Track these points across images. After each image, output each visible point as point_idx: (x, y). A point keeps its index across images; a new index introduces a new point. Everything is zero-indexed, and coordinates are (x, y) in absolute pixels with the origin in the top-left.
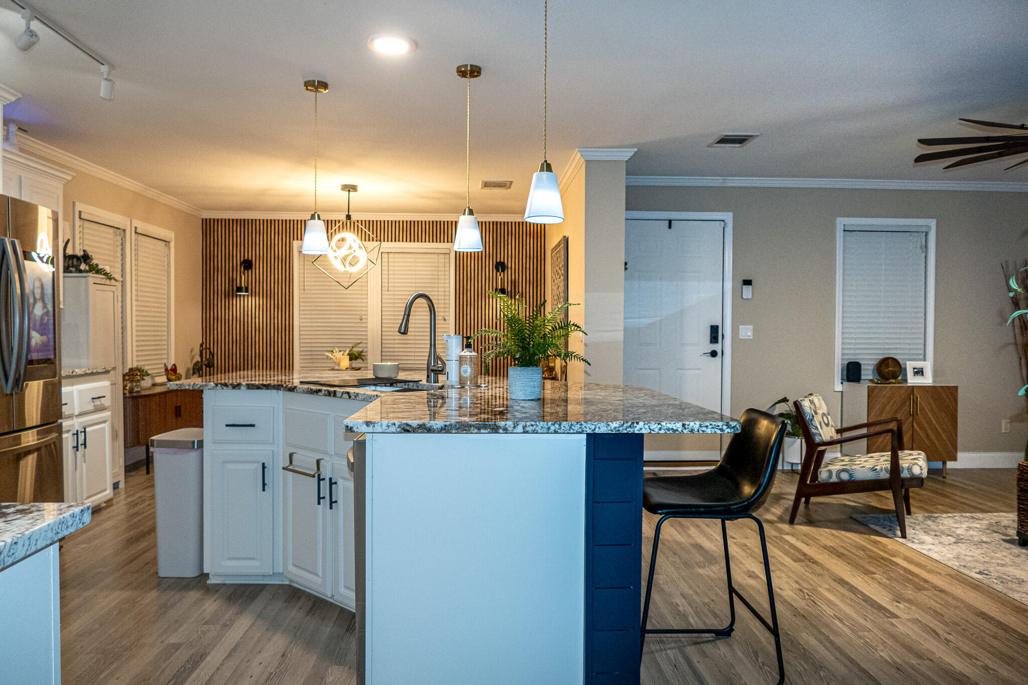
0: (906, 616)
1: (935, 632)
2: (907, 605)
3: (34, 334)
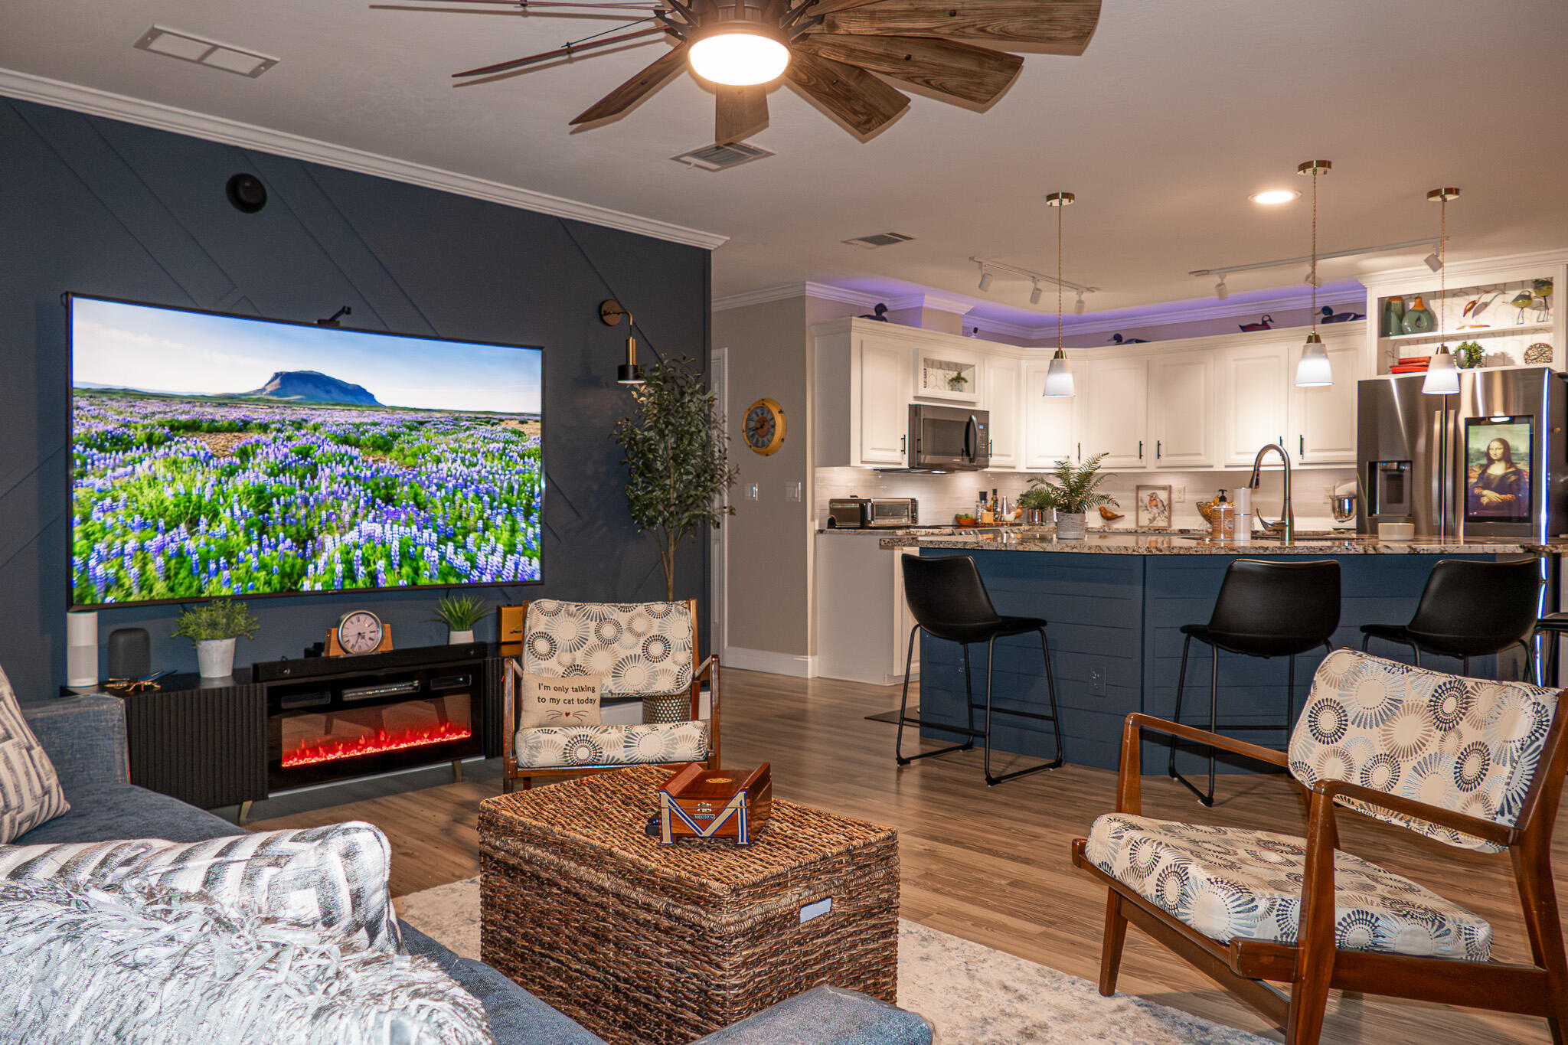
3: (1486, 492)
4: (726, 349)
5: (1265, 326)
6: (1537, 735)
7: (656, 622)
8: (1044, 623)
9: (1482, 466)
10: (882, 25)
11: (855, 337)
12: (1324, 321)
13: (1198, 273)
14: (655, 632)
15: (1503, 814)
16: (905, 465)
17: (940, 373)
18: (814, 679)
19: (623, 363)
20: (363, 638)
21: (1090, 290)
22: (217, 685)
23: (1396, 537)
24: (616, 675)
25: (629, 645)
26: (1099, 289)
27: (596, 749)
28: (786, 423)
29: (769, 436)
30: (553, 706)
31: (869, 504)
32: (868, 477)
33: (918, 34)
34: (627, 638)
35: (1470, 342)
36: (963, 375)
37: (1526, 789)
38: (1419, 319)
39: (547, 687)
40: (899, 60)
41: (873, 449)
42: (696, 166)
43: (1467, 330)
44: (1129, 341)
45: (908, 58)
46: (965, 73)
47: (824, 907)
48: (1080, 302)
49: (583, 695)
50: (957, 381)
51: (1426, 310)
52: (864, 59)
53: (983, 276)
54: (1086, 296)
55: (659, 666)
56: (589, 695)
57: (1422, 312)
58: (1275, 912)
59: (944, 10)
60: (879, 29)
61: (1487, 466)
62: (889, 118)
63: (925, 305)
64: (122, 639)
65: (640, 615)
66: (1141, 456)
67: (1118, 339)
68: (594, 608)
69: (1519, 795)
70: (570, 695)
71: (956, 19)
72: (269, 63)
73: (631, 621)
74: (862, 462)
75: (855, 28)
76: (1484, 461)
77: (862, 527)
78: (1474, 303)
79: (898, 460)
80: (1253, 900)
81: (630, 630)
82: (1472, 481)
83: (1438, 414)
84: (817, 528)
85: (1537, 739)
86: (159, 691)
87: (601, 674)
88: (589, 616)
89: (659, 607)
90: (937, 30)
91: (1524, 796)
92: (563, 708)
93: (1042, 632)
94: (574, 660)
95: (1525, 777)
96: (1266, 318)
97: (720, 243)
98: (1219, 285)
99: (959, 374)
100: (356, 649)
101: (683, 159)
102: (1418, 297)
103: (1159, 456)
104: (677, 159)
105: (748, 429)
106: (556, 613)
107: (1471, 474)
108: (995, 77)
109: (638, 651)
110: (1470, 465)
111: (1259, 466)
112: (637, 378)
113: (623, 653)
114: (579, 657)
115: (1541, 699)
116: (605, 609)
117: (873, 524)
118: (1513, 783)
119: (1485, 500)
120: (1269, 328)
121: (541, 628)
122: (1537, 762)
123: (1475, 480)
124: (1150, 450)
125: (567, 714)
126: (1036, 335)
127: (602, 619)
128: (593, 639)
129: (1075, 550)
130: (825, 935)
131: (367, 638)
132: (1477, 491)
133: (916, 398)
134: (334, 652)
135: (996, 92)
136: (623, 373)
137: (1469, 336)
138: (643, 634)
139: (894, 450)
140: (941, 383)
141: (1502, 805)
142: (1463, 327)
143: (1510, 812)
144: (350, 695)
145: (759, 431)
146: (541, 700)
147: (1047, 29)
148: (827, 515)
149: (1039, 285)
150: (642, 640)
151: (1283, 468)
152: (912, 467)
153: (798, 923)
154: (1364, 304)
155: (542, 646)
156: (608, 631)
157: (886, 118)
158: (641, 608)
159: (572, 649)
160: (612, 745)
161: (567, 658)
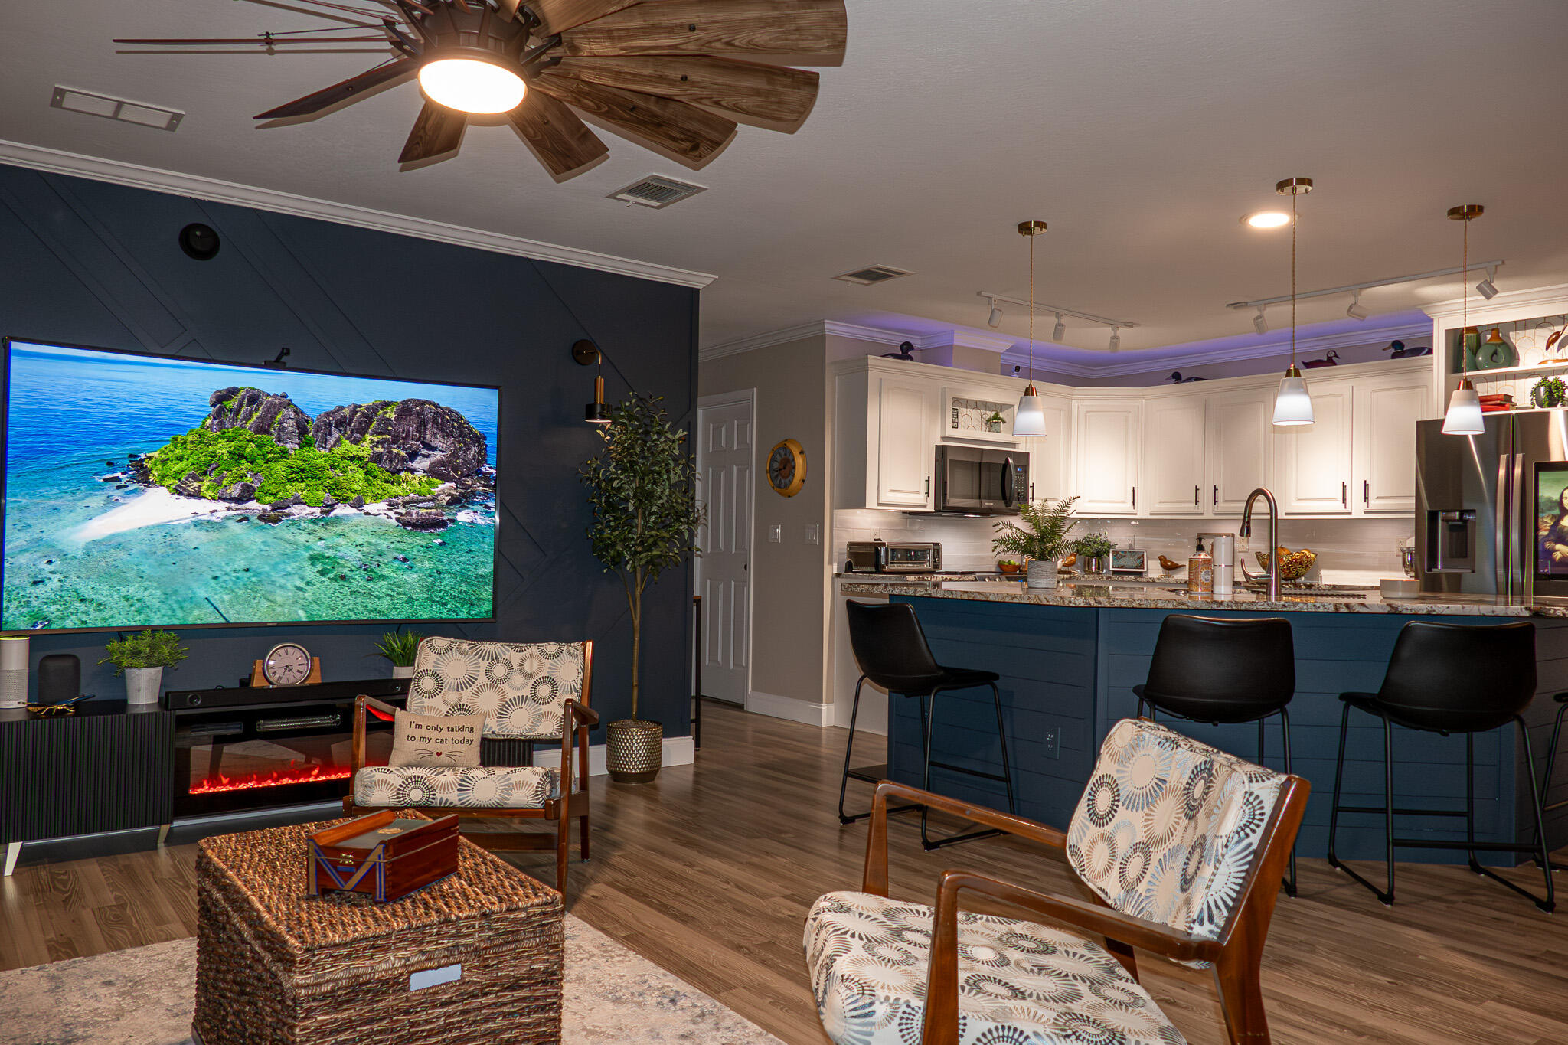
0: (776, 899)
1: (741, 888)
2: (780, 915)
3: (1558, 547)
4: (755, 389)
5: (1330, 362)
6: (1248, 830)
7: (547, 663)
8: (996, 677)
9: (1554, 516)
10: (624, 44)
11: (873, 376)
12: (1394, 356)
13: (1236, 305)
14: (544, 673)
15: (1201, 923)
16: (931, 508)
17: (976, 413)
18: (829, 728)
19: (592, 402)
20: (290, 670)
21: (1128, 325)
22: (144, 710)
23: (1400, 594)
24: (501, 715)
25: (518, 686)
26: (1138, 325)
27: (430, 790)
28: (806, 463)
29: (790, 477)
30: (424, 745)
31: (883, 549)
32: (897, 520)
33: (665, 52)
34: (518, 679)
35: (1551, 378)
36: (1001, 415)
37: (1234, 895)
38: (1495, 353)
39: (419, 726)
40: (675, 81)
41: (892, 491)
42: (636, 203)
43: (1550, 365)
44: (1189, 380)
45: (684, 79)
46: (758, 93)
47: (453, 973)
48: (1115, 337)
49: (458, 735)
50: (994, 422)
51: (1504, 343)
52: (634, 82)
53: (993, 311)
54: (1122, 332)
55: (544, 708)
56: (467, 735)
57: (1499, 345)
58: (897, 1020)
59: (682, 26)
60: (622, 49)
61: (1561, 517)
62: (718, 144)
63: (955, 343)
64: (52, 665)
65: (532, 655)
66: (1197, 502)
67: (1177, 377)
68: (487, 647)
69: (1224, 902)
70: (445, 734)
71: (697, 34)
72: (177, 117)
73: (523, 660)
74: (879, 504)
75: (597, 48)
76: (1557, 512)
77: (877, 572)
78: (1558, 335)
79: (923, 503)
80: (872, 1004)
81: (521, 670)
82: (1543, 533)
83: (1503, 457)
84: (835, 572)
85: (1247, 836)
86: (73, 716)
87: (485, 715)
88: (480, 655)
89: (551, 648)
90: (683, 47)
91: (1231, 903)
92: (433, 747)
93: (994, 687)
94: (460, 699)
95: (1232, 880)
96: (1332, 354)
97: (709, 282)
98: (1257, 318)
99: (997, 414)
100: (283, 681)
101: (618, 197)
102: (1495, 329)
103: (1215, 502)
104: (613, 196)
105: (771, 470)
106: (446, 651)
107: (1541, 525)
108: (794, 96)
109: (526, 692)
110: (1540, 515)
111: (1250, 513)
112: (603, 417)
113: (511, 694)
114: (466, 696)
115: (1256, 788)
116: (498, 648)
117: (887, 569)
118: (1215, 886)
119: (1558, 556)
120: (1335, 364)
121: (429, 666)
122: (1249, 863)
123: (1546, 533)
124: (1206, 496)
125: (439, 754)
126: (1099, 373)
127: (494, 658)
128: (482, 679)
129: (1015, 600)
130: (444, 1005)
131: (295, 670)
132: (1548, 545)
133: (944, 438)
134: (258, 682)
135: (803, 111)
136: (591, 412)
137: (1554, 372)
138: (533, 675)
139: (918, 492)
140: (975, 423)
141: (1202, 910)
142: (1546, 362)
143: (1211, 920)
144: (264, 726)
145: (783, 471)
146: (409, 738)
147: (797, 40)
148: (845, 558)
149: (1063, 321)
150: (532, 681)
151: (1269, 517)
152: (937, 510)
153: (406, 990)
154: (1430, 338)
155: (428, 684)
156: (499, 671)
157: (716, 145)
158: (534, 649)
159: (459, 688)
160: (446, 787)
161: (453, 698)
